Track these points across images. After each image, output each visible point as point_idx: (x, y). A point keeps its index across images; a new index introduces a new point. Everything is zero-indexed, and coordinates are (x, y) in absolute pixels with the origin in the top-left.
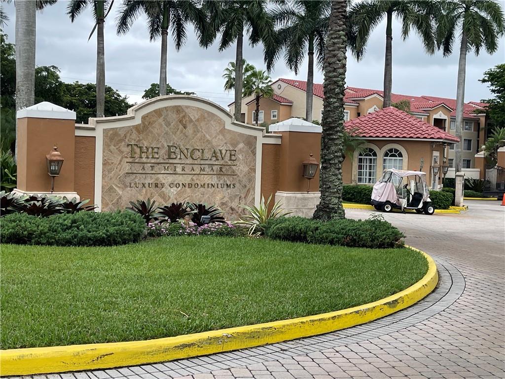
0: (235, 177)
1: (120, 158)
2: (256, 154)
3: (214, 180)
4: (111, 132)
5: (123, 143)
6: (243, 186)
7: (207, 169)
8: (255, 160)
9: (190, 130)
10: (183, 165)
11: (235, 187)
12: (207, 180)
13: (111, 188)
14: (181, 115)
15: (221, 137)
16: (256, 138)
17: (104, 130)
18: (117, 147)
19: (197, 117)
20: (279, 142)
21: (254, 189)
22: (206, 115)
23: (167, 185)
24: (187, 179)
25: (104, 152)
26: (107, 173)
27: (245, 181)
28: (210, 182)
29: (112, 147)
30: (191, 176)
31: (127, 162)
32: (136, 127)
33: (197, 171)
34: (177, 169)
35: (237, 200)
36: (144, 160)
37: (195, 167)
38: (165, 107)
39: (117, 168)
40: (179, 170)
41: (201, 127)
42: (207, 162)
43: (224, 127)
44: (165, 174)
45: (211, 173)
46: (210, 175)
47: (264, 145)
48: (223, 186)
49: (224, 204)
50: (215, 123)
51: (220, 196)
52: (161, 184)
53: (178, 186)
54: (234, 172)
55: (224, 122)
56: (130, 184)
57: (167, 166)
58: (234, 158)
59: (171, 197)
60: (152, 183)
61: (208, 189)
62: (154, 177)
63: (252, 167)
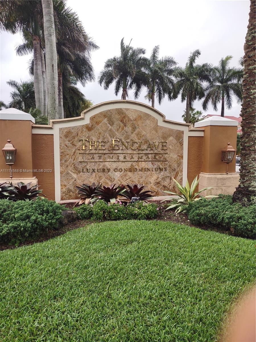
0: (166, 163)
1: (74, 151)
2: (183, 145)
3: (149, 165)
4: (66, 131)
5: (76, 139)
6: (173, 170)
7: (144, 158)
8: (182, 149)
9: (129, 129)
10: (124, 155)
11: (166, 170)
12: (143, 165)
13: (68, 174)
14: (122, 116)
16: (183, 132)
17: (61, 129)
18: (71, 142)
19: (135, 117)
20: (201, 134)
21: (182, 171)
22: (142, 115)
23: (112, 170)
24: (128, 165)
25: (60, 146)
26: (64, 162)
27: (175, 166)
28: (147, 167)
29: (67, 142)
30: (130, 163)
31: (79, 154)
32: (86, 126)
33: (136, 159)
34: (119, 158)
35: (168, 180)
36: (93, 151)
37: (134, 156)
38: (109, 110)
39: (72, 158)
40: (121, 158)
41: (138, 125)
42: (144, 152)
43: (157, 124)
44: (110, 161)
45: (147, 160)
46: (146, 161)
47: (190, 137)
48: (157, 169)
49: (158, 183)
50: (149, 121)
51: (155, 177)
52: (108, 169)
53: (121, 171)
54: (165, 159)
55: (157, 120)
56: (83, 170)
57: (111, 155)
58: (165, 148)
59: (116, 179)
60: (100, 169)
61: (145, 172)
62: (102, 164)
63: (180, 155)
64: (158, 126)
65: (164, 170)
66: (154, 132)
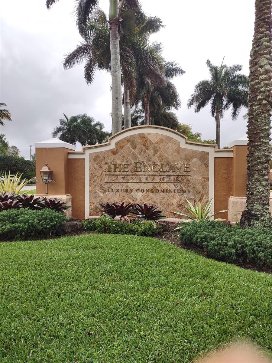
0: (189, 184)
1: (101, 173)
2: (208, 166)
3: (172, 187)
4: (95, 155)
5: (103, 162)
6: (197, 192)
7: (166, 179)
8: (208, 171)
9: (151, 152)
10: (146, 176)
11: (189, 192)
12: (165, 186)
13: (95, 193)
14: (144, 140)
16: (208, 153)
17: (91, 154)
18: (99, 165)
19: (157, 140)
20: (230, 155)
21: (207, 194)
22: (164, 139)
23: (134, 191)
24: (150, 186)
25: (90, 168)
26: (92, 182)
27: (199, 187)
28: (168, 188)
29: (95, 165)
30: (152, 184)
31: (106, 175)
32: (112, 151)
33: (158, 180)
35: (192, 202)
36: (117, 173)
37: (156, 177)
38: (132, 135)
39: (99, 179)
40: (143, 179)
41: (160, 148)
42: (166, 174)
43: (179, 146)
44: (133, 182)
45: (169, 181)
46: (168, 183)
47: (216, 159)
48: (179, 191)
49: (181, 205)
50: (171, 144)
51: (177, 199)
52: (130, 189)
53: (143, 191)
54: (189, 181)
55: (179, 142)
56: (108, 190)
57: (134, 177)
58: (188, 170)
59: (138, 199)
60: (123, 189)
61: (167, 194)
62: (125, 185)
63: (205, 177)
64: (180, 148)
65: (187, 192)
66: (176, 154)
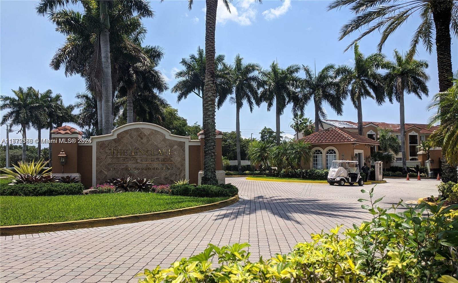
0: (173, 164)
1: (105, 156)
2: (185, 151)
3: (160, 166)
4: (101, 143)
5: (107, 148)
6: (177, 168)
7: (156, 160)
8: (184, 154)
9: (144, 141)
10: (141, 158)
11: (172, 169)
12: (155, 166)
13: (101, 171)
14: (139, 133)
15: (163, 143)
16: (184, 142)
17: (97, 142)
18: (104, 150)
19: (149, 133)
20: (198, 144)
21: (185, 170)
22: (154, 132)
23: (132, 169)
25: (97, 153)
26: (99, 164)
27: (179, 166)
29: (101, 150)
30: (146, 164)
31: (109, 158)
32: (114, 140)
34: (138, 161)
35: (174, 176)
36: (119, 156)
37: (148, 159)
38: (130, 129)
39: (104, 161)
41: (151, 138)
42: (155, 156)
43: (165, 137)
44: (131, 163)
45: (158, 162)
47: (190, 146)
48: (165, 168)
50: (159, 136)
51: (164, 174)
54: (172, 161)
55: (165, 135)
56: (112, 169)
57: (132, 159)
58: (171, 154)
59: (135, 175)
61: (157, 171)
62: (125, 165)
63: (183, 158)
64: (165, 139)
